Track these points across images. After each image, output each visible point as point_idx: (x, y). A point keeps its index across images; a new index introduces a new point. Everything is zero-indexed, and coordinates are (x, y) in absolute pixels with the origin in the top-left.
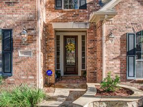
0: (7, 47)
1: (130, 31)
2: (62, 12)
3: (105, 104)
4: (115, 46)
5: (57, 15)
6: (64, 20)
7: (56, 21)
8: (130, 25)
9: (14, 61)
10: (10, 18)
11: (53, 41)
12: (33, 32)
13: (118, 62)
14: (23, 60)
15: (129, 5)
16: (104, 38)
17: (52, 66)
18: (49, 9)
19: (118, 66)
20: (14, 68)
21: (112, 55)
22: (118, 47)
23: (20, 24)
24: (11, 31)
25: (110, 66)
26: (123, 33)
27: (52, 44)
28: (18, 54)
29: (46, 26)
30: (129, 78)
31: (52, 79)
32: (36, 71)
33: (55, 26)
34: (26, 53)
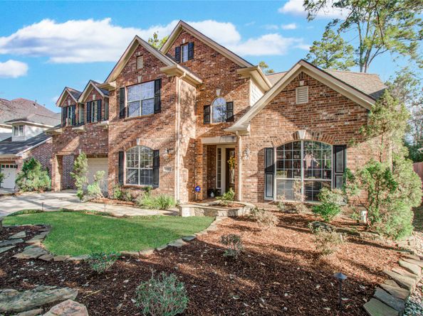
0: (156, 164)
1: (269, 145)
2: (210, 126)
3: (203, 211)
4: (253, 162)
5: (206, 130)
6: (212, 135)
7: (204, 136)
8: (269, 139)
9: (160, 176)
10: (158, 141)
11: (202, 156)
12: (172, 151)
13: (256, 180)
14: (166, 174)
15: (267, 117)
16: (241, 154)
17: (200, 182)
18: (199, 125)
19: (255, 184)
20: (160, 181)
21: (249, 172)
22: (256, 163)
23: (164, 145)
24: (158, 151)
25: (246, 184)
26: (261, 148)
27: (201, 160)
28: (163, 169)
29: (192, 141)
30: (266, 198)
31: (200, 196)
32: (174, 184)
33: (205, 141)
34: (168, 169)
